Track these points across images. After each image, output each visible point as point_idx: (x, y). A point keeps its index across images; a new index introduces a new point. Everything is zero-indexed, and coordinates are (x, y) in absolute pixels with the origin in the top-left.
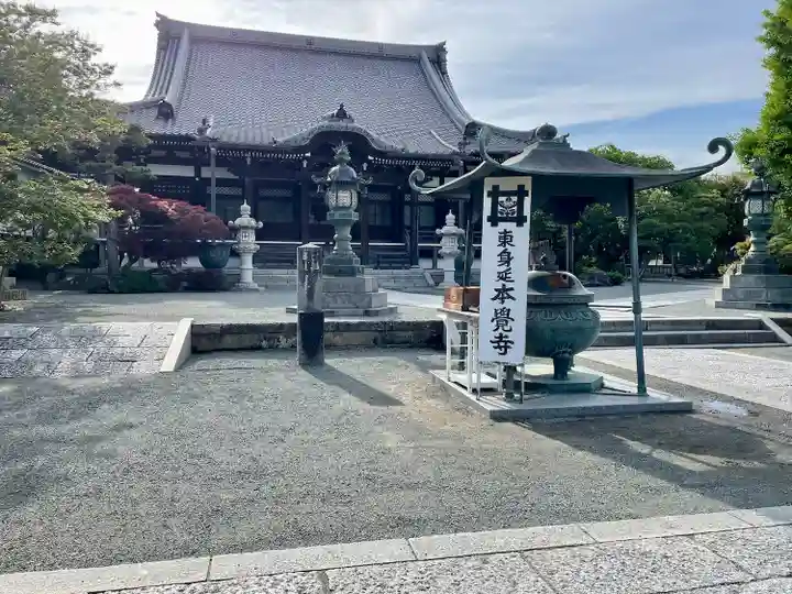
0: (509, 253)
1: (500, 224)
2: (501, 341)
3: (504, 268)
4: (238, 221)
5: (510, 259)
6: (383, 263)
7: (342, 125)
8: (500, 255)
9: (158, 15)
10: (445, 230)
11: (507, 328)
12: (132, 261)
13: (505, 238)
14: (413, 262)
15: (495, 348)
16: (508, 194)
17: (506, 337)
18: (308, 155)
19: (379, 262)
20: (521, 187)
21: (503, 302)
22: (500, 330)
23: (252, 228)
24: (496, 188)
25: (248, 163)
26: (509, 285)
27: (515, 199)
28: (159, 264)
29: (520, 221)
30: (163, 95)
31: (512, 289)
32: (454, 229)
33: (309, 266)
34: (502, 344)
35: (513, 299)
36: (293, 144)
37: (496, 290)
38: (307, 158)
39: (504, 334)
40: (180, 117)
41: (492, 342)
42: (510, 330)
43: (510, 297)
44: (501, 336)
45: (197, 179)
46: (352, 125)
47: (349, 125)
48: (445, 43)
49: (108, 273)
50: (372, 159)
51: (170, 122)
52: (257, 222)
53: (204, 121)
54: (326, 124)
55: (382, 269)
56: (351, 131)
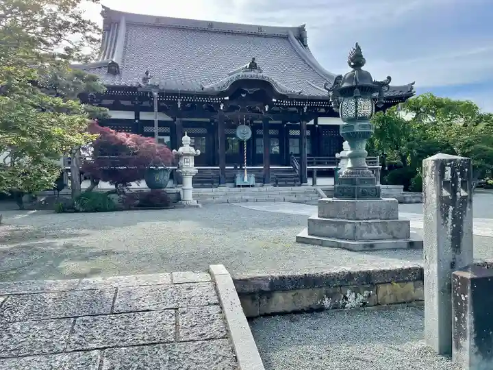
4: (181, 150)
6: (280, 181)
7: (253, 74)
9: (103, 7)
10: (342, 154)
12: (93, 184)
14: (302, 181)
18: (227, 98)
19: (277, 182)
23: (192, 155)
25: (179, 106)
28: (116, 186)
30: (110, 59)
36: (216, 89)
38: (224, 101)
40: (123, 73)
45: (137, 121)
46: (261, 74)
47: (259, 74)
48: (304, 26)
49: (72, 195)
50: (275, 100)
51: (117, 77)
52: (196, 150)
53: (147, 73)
54: (241, 74)
55: (280, 186)
56: (260, 79)
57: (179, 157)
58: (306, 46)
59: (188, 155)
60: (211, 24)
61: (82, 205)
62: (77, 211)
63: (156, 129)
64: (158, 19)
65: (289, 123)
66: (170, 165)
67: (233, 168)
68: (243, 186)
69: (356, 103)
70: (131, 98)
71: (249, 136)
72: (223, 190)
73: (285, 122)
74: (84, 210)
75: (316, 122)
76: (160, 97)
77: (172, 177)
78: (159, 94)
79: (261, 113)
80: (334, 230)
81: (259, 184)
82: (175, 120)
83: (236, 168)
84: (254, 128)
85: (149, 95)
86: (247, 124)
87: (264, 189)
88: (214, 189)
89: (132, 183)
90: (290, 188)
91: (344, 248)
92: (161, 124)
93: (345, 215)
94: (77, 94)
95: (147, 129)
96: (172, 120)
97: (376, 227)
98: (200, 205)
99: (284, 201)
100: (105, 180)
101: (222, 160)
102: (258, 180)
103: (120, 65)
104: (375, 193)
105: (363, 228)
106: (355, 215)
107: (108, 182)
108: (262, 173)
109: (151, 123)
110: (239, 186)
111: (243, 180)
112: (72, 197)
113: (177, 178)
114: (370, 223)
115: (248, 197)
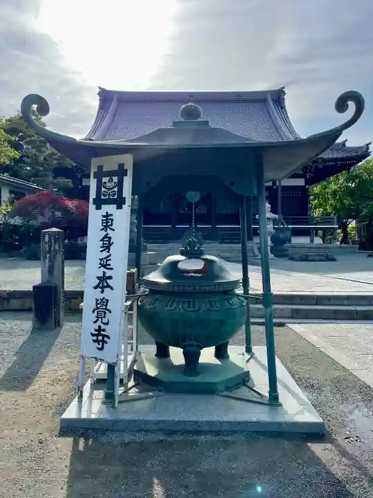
0: (110, 238)
1: (103, 207)
2: (99, 334)
3: (105, 254)
5: (110, 244)
8: (102, 240)
11: (105, 320)
13: (107, 222)
15: (94, 341)
16: (110, 174)
17: (104, 330)
20: (121, 166)
21: (102, 292)
22: (99, 323)
24: (100, 168)
26: (108, 273)
27: (115, 179)
29: (120, 203)
31: (110, 278)
33: (50, 247)
34: (100, 338)
35: (112, 288)
37: (98, 278)
39: (103, 327)
41: (93, 335)
42: (107, 324)
43: (108, 286)
44: (99, 329)
55: (226, 243)
75: (274, 183)
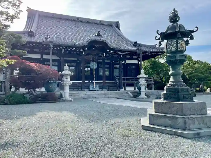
4: (63, 72)
7: (99, 38)
9: (28, 8)
12: (16, 89)
18: (86, 49)
19: (109, 88)
23: (69, 75)
25: (63, 52)
28: (28, 91)
30: (30, 29)
32: (144, 76)
36: (81, 45)
38: (85, 51)
40: (36, 36)
45: (42, 59)
46: (103, 39)
47: (101, 39)
48: (119, 21)
49: (5, 95)
50: (109, 51)
51: (33, 38)
52: (71, 73)
53: (47, 35)
54: (93, 38)
55: (110, 90)
56: (102, 41)
57: (62, 76)
58: (120, 30)
59: (67, 75)
60: (78, 18)
61: (9, 100)
62: (6, 104)
63: (51, 63)
64: (54, 14)
65: (114, 62)
66: (58, 80)
67: (88, 82)
68: (93, 90)
69: (177, 42)
70: (39, 48)
71: (96, 67)
72: (84, 93)
73: (112, 61)
74: (10, 103)
75: (125, 62)
76: (53, 47)
77: (58, 86)
78: (53, 46)
79: (102, 56)
80: (169, 122)
81: (101, 89)
82: (60, 59)
83: (89, 82)
84: (98, 63)
85: (48, 46)
86: (95, 62)
87: (103, 92)
88: (79, 92)
89: (37, 89)
90: (115, 91)
91: (180, 136)
92: (54, 60)
93: (175, 112)
94: (11, 44)
95: (46, 63)
96: (59, 59)
97: (197, 120)
98: (72, 100)
99: (113, 97)
100: (23, 87)
101: (83, 78)
102: (100, 87)
103: (34, 32)
104: (190, 97)
105: (190, 122)
106: (182, 112)
107: (24, 88)
108: (102, 84)
109: (48, 60)
110: (91, 90)
111: (93, 87)
112: (5, 96)
113: (61, 86)
114: (194, 118)
115: (96, 96)
